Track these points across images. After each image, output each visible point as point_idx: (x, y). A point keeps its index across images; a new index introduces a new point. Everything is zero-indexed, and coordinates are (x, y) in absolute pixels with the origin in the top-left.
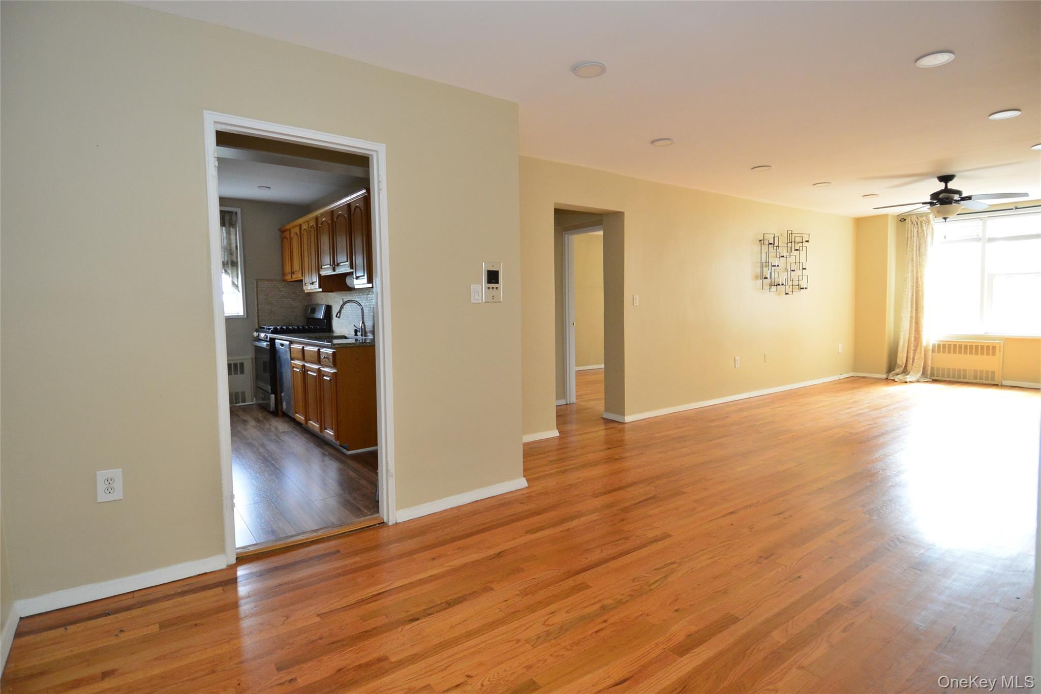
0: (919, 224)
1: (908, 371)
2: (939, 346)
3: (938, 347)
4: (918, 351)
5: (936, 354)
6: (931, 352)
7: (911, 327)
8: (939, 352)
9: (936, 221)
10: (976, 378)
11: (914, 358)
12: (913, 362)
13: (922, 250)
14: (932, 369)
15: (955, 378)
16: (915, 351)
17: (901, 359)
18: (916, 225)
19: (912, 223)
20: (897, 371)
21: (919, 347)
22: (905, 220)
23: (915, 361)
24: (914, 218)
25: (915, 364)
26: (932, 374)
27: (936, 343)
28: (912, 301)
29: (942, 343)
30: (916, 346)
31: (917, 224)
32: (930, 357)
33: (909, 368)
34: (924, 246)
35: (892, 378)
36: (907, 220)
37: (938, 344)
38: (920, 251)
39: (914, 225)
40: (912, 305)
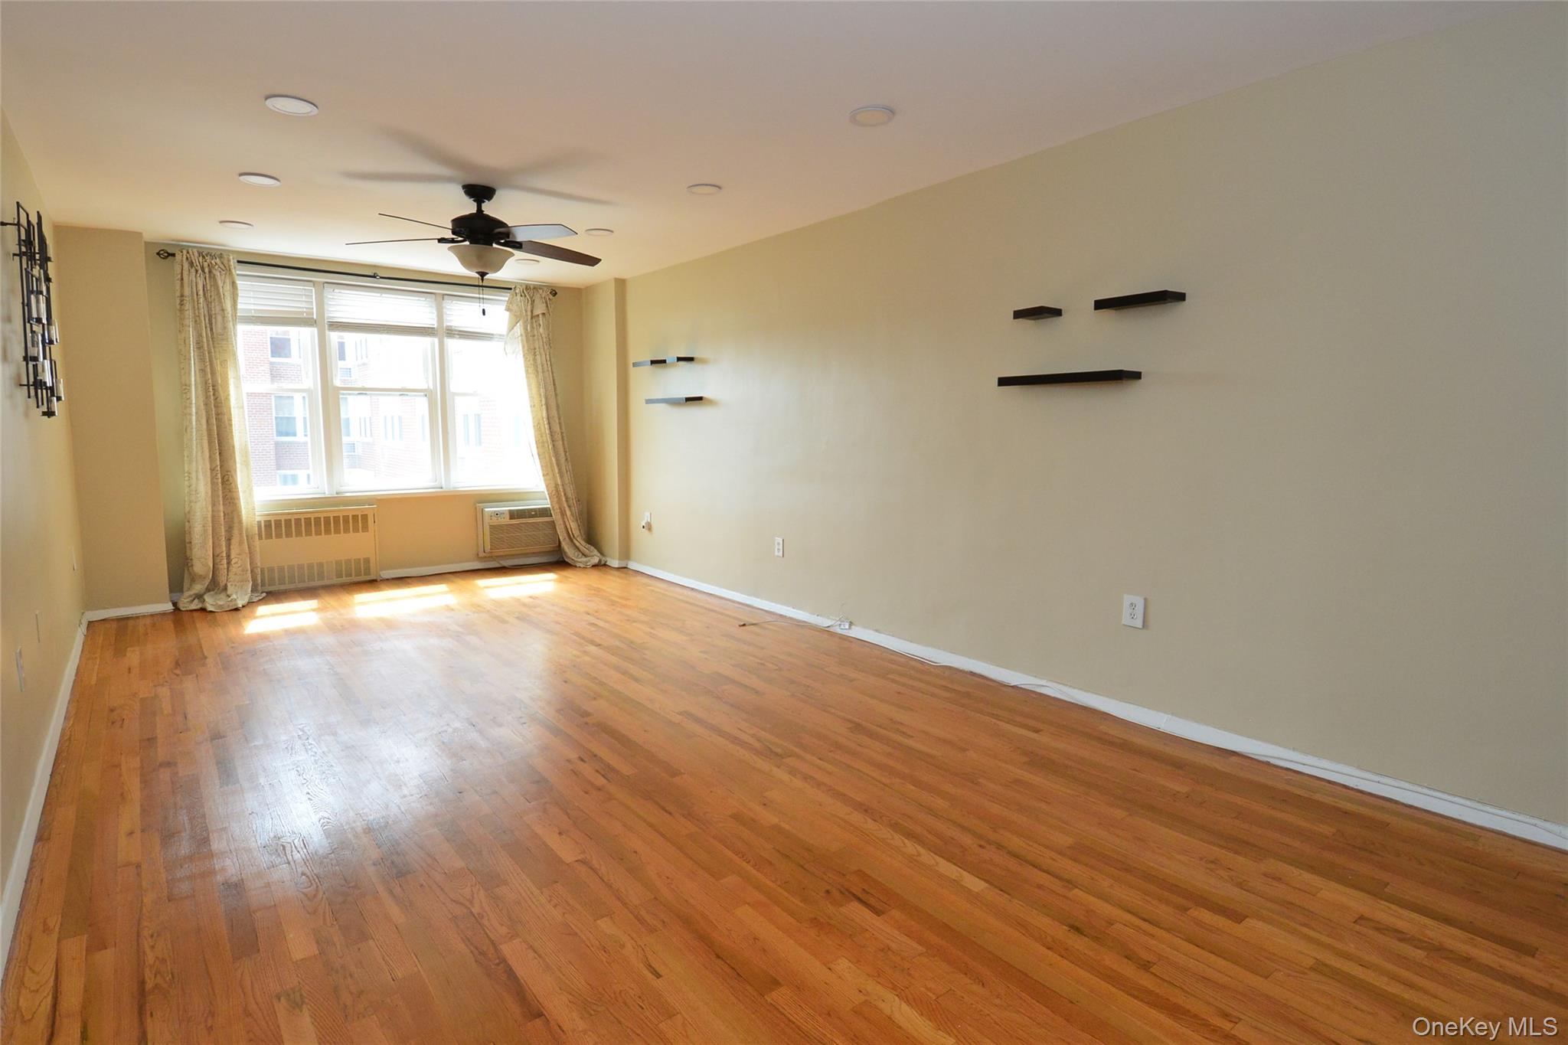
0: (207, 270)
1: (222, 585)
2: (268, 524)
3: (265, 526)
4: (235, 541)
5: (265, 542)
6: (257, 537)
7: (214, 491)
8: (269, 536)
9: (238, 272)
10: (339, 575)
11: (228, 556)
12: (229, 563)
13: (218, 327)
14: (262, 570)
15: (304, 581)
16: (229, 540)
17: (202, 560)
18: (200, 271)
19: (191, 264)
20: (198, 588)
21: (236, 532)
22: (173, 255)
23: (233, 562)
24: (195, 258)
25: (234, 568)
26: (263, 585)
27: (262, 519)
28: (210, 435)
29: (272, 519)
30: (229, 529)
31: (203, 271)
32: (258, 549)
33: (222, 580)
34: (219, 318)
35: (193, 607)
36: (178, 257)
37: (265, 521)
38: (211, 329)
39: (197, 271)
40: (210, 443)
